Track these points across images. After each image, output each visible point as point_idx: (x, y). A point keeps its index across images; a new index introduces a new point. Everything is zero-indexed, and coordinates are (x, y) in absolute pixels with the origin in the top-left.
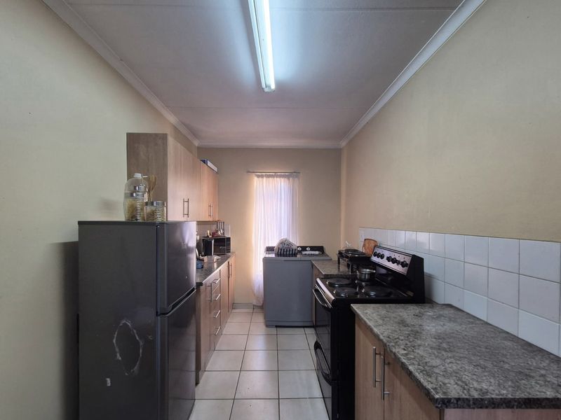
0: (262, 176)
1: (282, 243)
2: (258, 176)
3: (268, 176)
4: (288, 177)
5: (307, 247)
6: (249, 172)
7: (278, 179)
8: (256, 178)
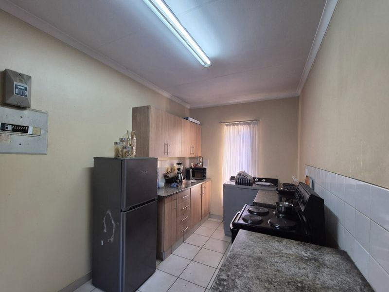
0: (230, 125)
1: (239, 174)
2: (227, 125)
3: (234, 125)
4: (249, 124)
5: (263, 179)
6: (222, 122)
7: (242, 126)
8: (225, 127)
